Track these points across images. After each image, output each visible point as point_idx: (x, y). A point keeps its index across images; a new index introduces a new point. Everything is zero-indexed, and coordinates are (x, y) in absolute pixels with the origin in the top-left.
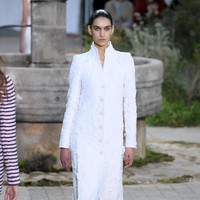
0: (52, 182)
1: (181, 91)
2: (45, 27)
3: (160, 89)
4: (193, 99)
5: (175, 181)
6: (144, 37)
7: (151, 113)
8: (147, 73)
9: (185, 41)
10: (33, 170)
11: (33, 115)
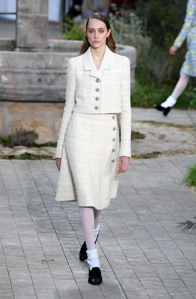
0: (33, 156)
4: (163, 83)
5: (146, 157)
6: (119, 26)
9: (157, 30)
10: (17, 145)
11: (17, 95)
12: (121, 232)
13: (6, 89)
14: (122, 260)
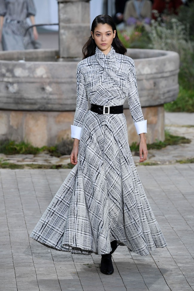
2: (71, 25)
3: (176, 78)
5: (192, 161)
6: (161, 32)
7: (169, 100)
8: (165, 65)
10: (64, 154)
11: (61, 104)
12: (170, 238)
13: (51, 99)
14: (172, 265)
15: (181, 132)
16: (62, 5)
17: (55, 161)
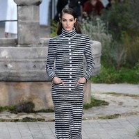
1: (113, 61)
3: (99, 59)
4: (121, 66)
5: (109, 118)
6: (89, 27)
7: (94, 75)
10: (20, 112)
13: (11, 73)
15: (102, 97)
16: (19, 7)
17: (14, 116)
